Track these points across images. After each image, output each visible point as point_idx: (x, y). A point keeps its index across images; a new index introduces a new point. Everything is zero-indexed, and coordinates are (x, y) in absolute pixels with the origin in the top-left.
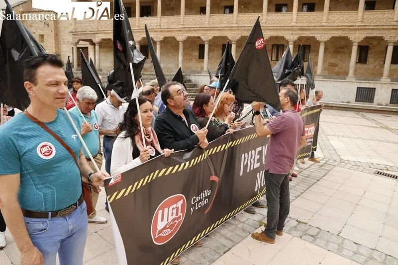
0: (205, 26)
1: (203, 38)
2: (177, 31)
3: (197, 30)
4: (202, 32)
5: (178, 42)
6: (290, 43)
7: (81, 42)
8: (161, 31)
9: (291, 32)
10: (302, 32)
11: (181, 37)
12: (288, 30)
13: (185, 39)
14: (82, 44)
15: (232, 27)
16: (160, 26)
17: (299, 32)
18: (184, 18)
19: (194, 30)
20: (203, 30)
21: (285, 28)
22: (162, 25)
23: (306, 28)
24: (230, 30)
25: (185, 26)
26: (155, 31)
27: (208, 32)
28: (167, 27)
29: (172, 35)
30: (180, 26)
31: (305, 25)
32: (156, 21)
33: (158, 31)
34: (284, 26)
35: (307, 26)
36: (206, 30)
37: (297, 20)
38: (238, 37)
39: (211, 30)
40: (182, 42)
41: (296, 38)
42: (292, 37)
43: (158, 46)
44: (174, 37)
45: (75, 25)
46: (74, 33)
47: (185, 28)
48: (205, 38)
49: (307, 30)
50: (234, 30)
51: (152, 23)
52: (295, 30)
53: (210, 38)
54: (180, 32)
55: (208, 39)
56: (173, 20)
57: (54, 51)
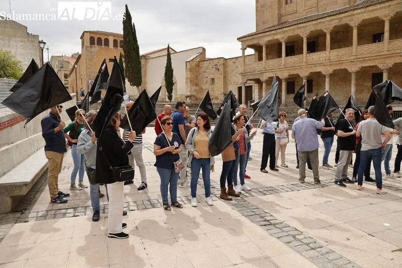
0: (383, 54)
2: (348, 62)
3: (374, 59)
4: (380, 61)
5: (350, 73)
7: (249, 82)
8: (330, 65)
11: (353, 68)
13: (359, 70)
14: (250, 83)
16: (330, 59)
18: (356, 49)
19: (369, 60)
20: (380, 58)
22: (331, 58)
25: (358, 57)
26: (324, 65)
27: (387, 59)
28: (337, 59)
29: (343, 67)
30: (352, 58)
32: (325, 55)
33: (327, 65)
36: (384, 58)
40: (355, 73)
43: (327, 80)
44: (346, 69)
45: (244, 68)
46: (243, 74)
47: (359, 58)
48: (384, 66)
51: (321, 58)
54: (352, 63)
55: (388, 67)
56: (343, 52)
57: (223, 91)
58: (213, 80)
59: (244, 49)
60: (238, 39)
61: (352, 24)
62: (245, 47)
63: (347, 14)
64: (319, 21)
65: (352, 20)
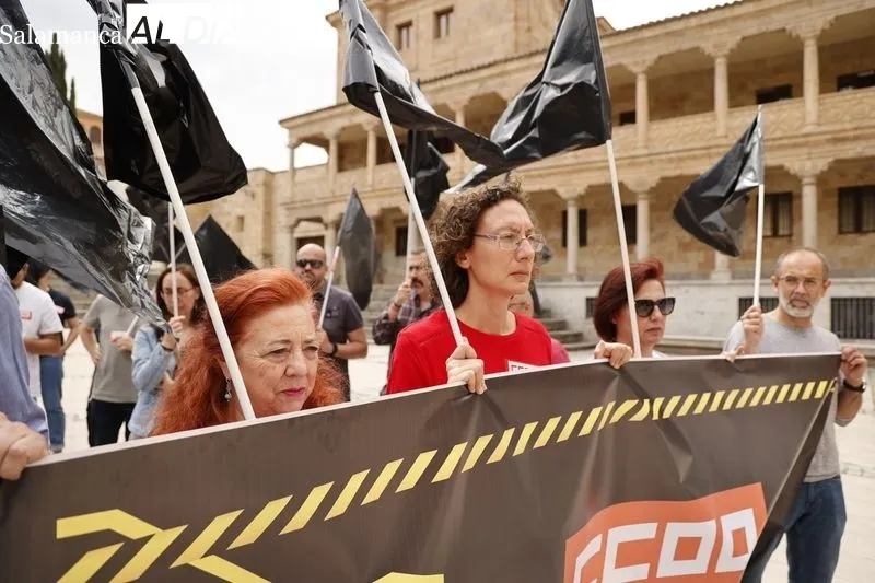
0: (565, 162)
1: (563, 192)
3: (548, 175)
4: (560, 178)
6: (806, 181)
9: (805, 150)
10: (840, 146)
12: (795, 146)
14: (308, 230)
15: (633, 157)
17: (830, 147)
19: (540, 176)
20: (562, 174)
21: (785, 142)
23: (852, 134)
24: (629, 165)
27: (574, 176)
31: (848, 126)
34: (780, 139)
35: (856, 129)
36: (568, 173)
37: (820, 116)
38: (652, 179)
39: (581, 170)
41: (822, 165)
42: (808, 165)
45: (293, 189)
48: (568, 191)
49: (856, 138)
50: (641, 164)
52: (816, 144)
53: (581, 190)
55: (575, 194)
57: (260, 247)
58: (241, 219)
59: (293, 147)
60: (281, 122)
61: (504, 94)
62: (294, 141)
63: (493, 71)
64: (439, 84)
65: (504, 84)
